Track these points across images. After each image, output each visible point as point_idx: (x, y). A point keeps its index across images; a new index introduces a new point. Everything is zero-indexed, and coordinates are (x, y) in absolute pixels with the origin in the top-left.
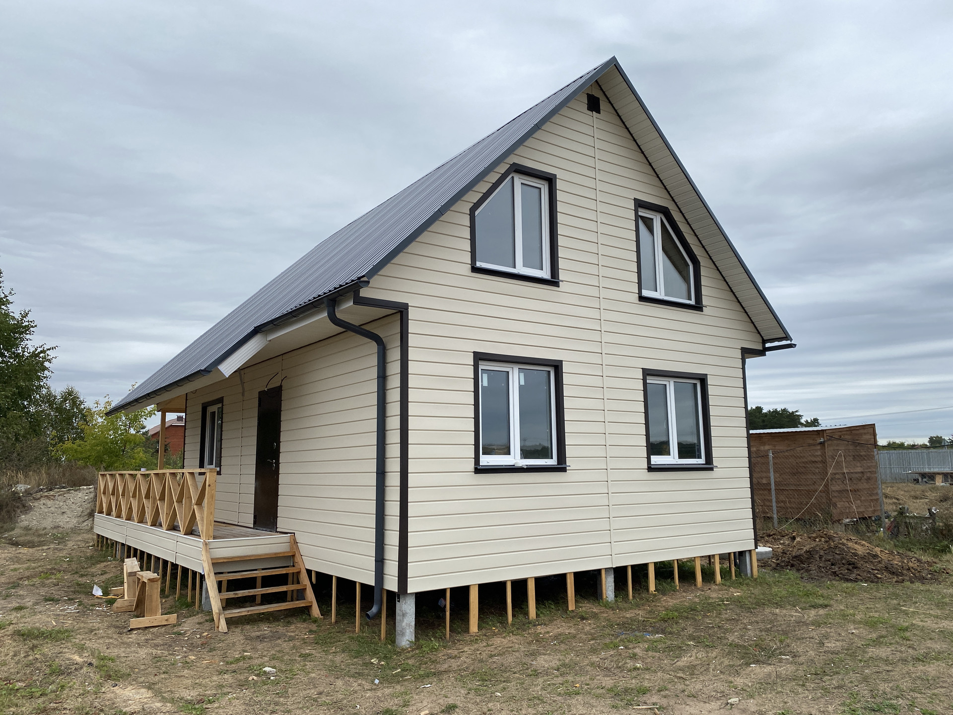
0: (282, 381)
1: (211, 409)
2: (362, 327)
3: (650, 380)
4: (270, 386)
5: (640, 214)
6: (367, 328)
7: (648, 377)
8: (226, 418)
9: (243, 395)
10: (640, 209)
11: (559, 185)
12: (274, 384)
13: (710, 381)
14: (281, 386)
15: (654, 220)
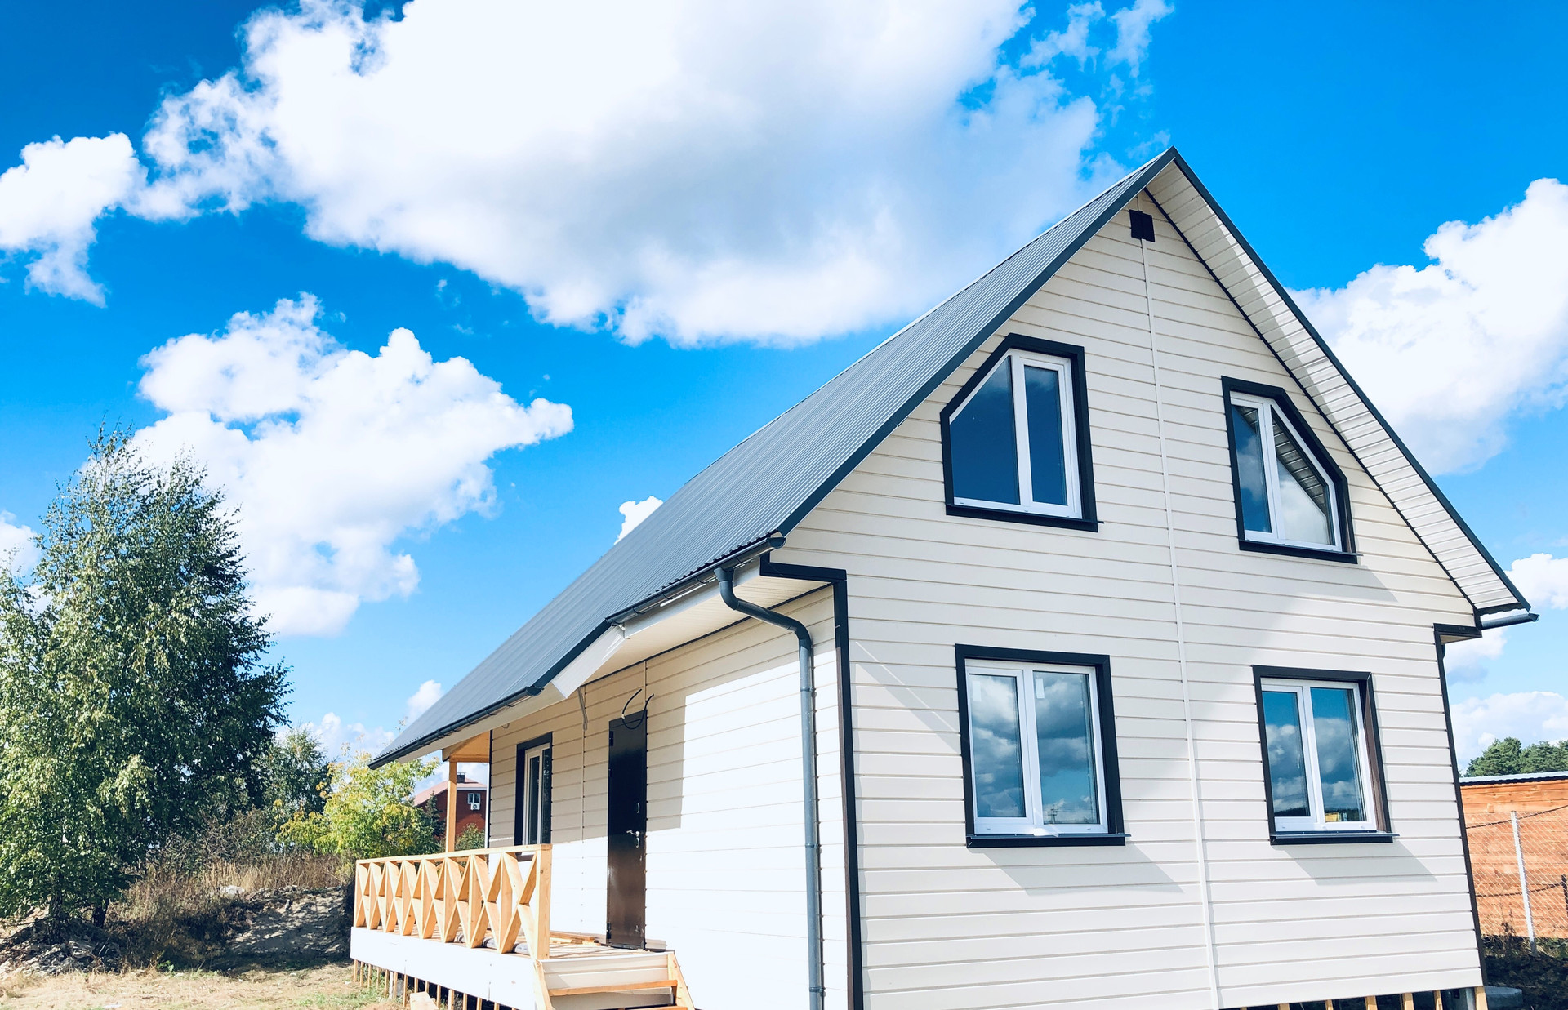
0: (647, 702)
1: (530, 754)
2: (775, 610)
3: (1268, 685)
4: (628, 712)
5: (1234, 402)
6: (781, 611)
7: (1263, 681)
8: (556, 766)
9: (585, 728)
10: (1232, 394)
11: (1090, 363)
12: (635, 708)
13: (1378, 685)
14: (645, 711)
15: (1259, 410)
